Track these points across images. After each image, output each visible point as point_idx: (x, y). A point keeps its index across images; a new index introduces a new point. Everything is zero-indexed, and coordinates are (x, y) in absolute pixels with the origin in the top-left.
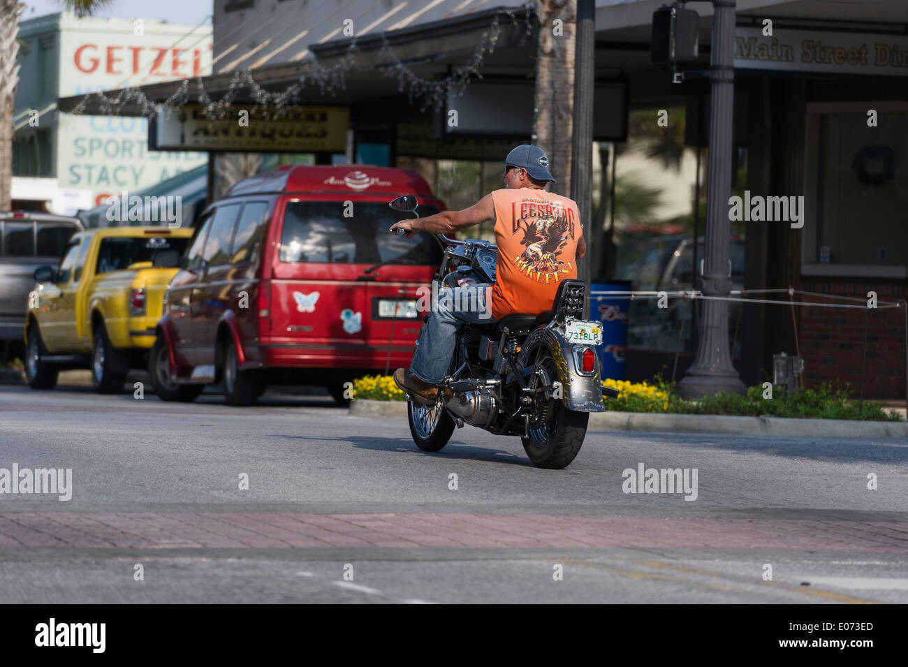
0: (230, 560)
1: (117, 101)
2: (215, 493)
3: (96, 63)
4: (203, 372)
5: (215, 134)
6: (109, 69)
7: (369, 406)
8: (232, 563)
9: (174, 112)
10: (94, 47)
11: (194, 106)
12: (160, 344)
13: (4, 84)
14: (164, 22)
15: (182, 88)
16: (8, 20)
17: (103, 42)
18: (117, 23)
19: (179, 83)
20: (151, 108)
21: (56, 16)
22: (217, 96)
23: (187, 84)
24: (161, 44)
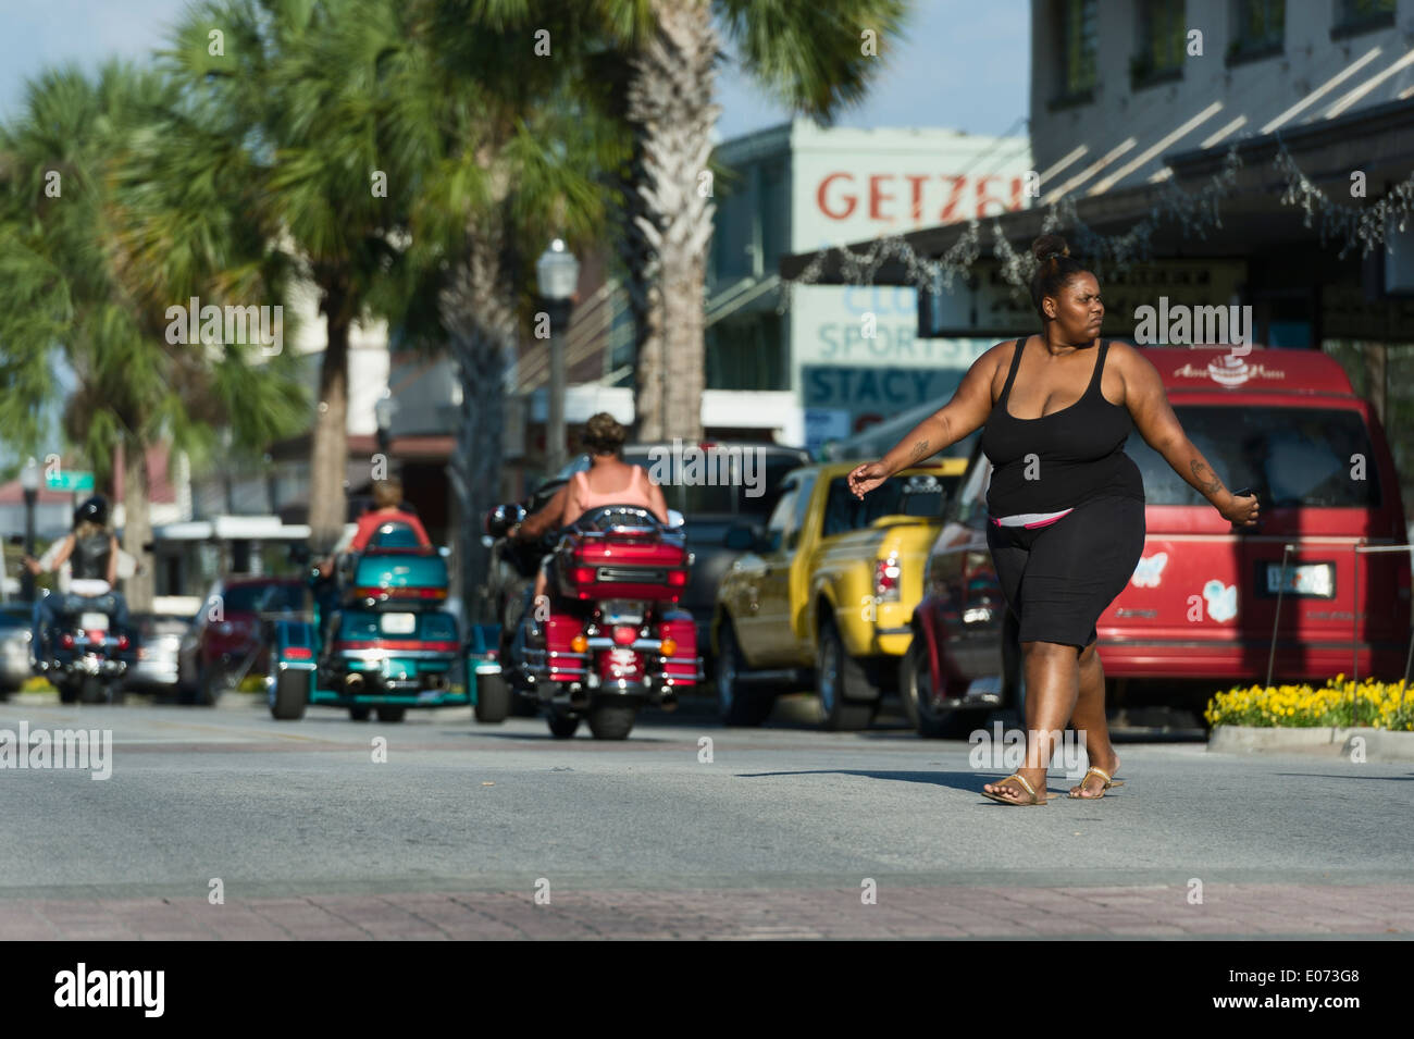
1: (868, 259)
2: (885, 859)
3: (852, 203)
7: (1239, 737)
9: (958, 274)
10: (848, 177)
11: (987, 264)
12: (918, 645)
13: (687, 237)
14: (963, 134)
15: (970, 234)
16: (694, 132)
17: (863, 169)
18: (885, 137)
19: (963, 226)
20: (920, 268)
21: (786, 129)
22: (1020, 246)
23: (978, 228)
24: (954, 168)
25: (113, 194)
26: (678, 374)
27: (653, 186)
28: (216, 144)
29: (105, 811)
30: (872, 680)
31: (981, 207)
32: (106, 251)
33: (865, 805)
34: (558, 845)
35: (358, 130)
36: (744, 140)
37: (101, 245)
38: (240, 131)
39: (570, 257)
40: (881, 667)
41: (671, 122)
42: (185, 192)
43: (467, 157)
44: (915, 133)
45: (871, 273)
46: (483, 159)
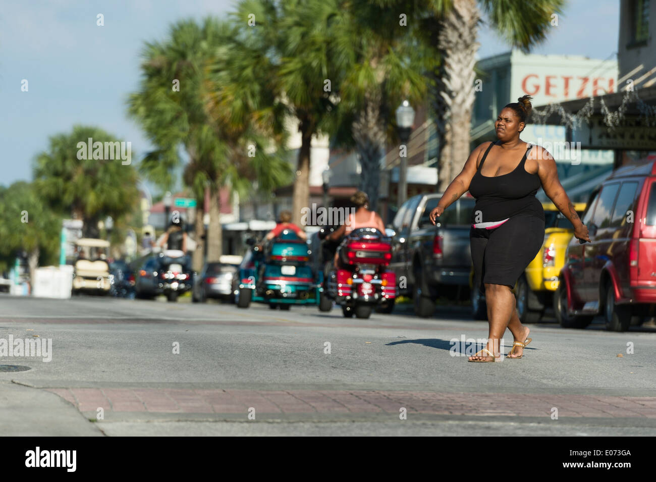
0: (532, 425)
1: (544, 113)
2: (545, 381)
3: (538, 88)
4: (591, 307)
5: (615, 137)
6: (547, 92)
8: (532, 427)
9: (584, 121)
10: (536, 76)
11: (598, 116)
12: (562, 286)
13: (464, 101)
14: (588, 58)
15: (590, 103)
16: (467, 54)
17: (543, 73)
18: (553, 59)
19: (588, 99)
20: (567, 118)
21: (509, 54)
22: (613, 109)
23: (594, 101)
24: (583, 74)
25: (208, 75)
26: (457, 162)
27: (449, 78)
28: (254, 54)
29: (198, 350)
30: (541, 301)
31: (595, 91)
32: (204, 101)
33: (537, 357)
34: (398, 371)
35: (318, 50)
36: (490, 59)
37: (202, 98)
38: (265, 49)
39: (411, 109)
40: (546, 296)
41: (457, 49)
42: (240, 76)
43: (366, 63)
44: (566, 57)
45: (545, 119)
46: (373, 64)
